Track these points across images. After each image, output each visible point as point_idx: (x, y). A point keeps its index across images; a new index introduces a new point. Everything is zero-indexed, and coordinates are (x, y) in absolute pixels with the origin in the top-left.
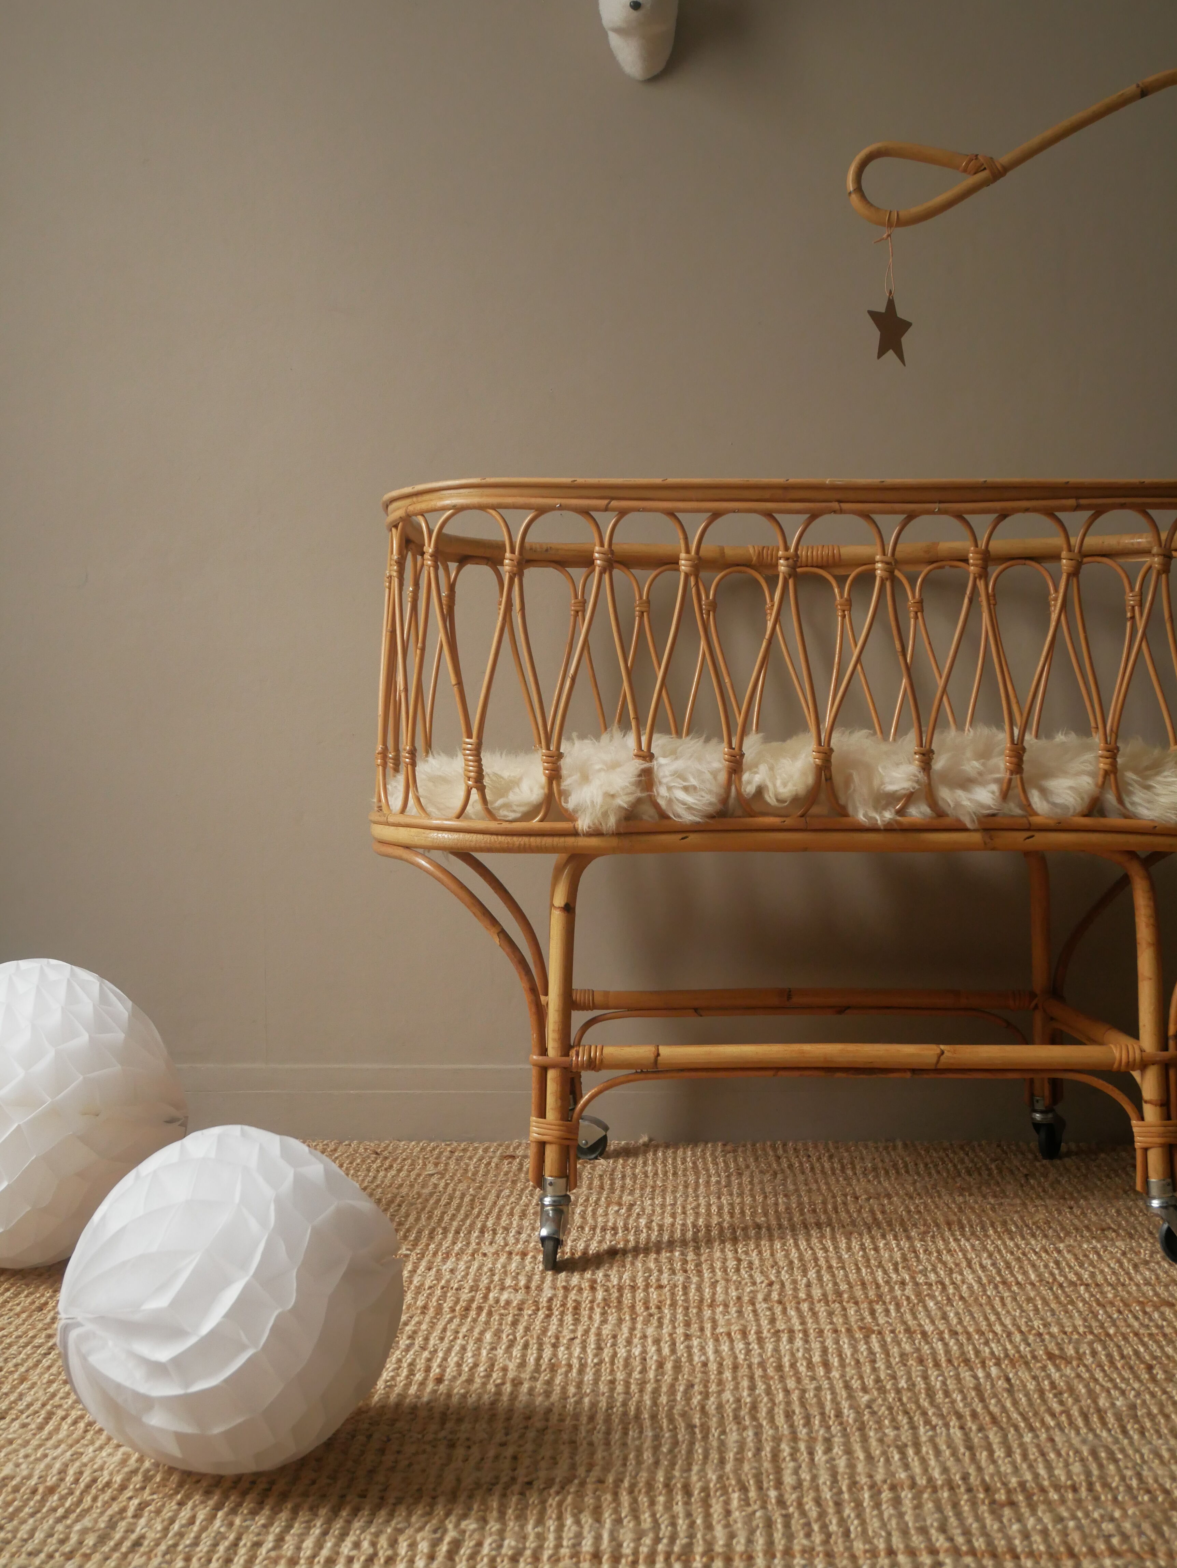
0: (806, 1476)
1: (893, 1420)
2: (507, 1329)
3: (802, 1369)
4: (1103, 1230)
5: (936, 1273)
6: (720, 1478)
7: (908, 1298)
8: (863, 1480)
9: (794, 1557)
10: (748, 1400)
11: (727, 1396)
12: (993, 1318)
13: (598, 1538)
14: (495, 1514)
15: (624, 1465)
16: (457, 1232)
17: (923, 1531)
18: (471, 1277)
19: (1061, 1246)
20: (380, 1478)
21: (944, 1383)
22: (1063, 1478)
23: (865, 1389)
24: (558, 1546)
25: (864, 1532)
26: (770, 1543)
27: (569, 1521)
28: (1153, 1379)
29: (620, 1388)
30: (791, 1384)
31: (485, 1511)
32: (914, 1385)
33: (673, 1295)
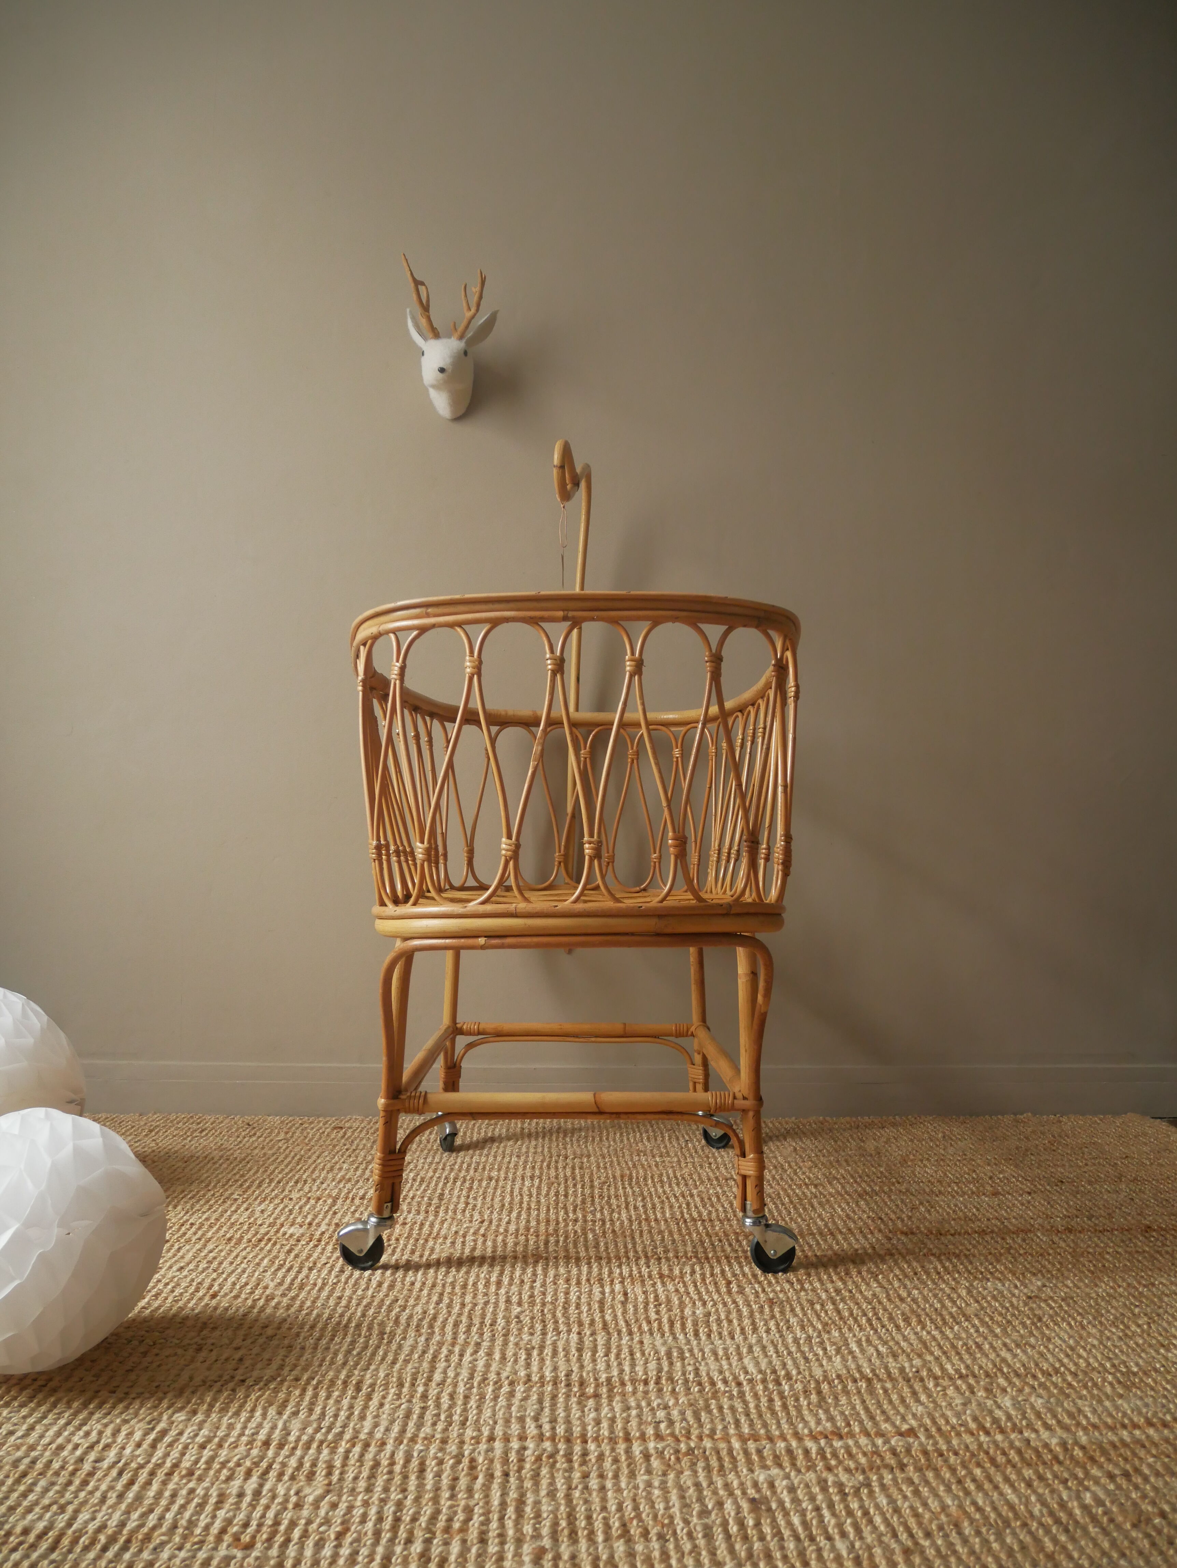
0: (451, 1374)
1: (532, 1327)
2: (282, 1256)
3: (480, 1286)
4: (727, 1180)
5: (602, 1214)
6: (387, 1375)
7: (576, 1232)
8: (492, 1376)
9: (416, 1443)
10: (432, 1312)
11: (419, 1309)
12: (630, 1246)
13: (274, 1428)
14: (205, 1407)
15: (321, 1365)
16: (279, 1182)
17: (521, 1420)
18: (274, 1216)
19: (695, 1192)
20: (133, 1376)
21: (579, 1298)
22: (640, 1373)
23: (520, 1304)
24: (242, 1434)
25: (477, 1421)
26: (403, 1431)
27: (258, 1413)
28: (729, 1292)
29: (344, 1302)
30: (468, 1299)
31: (199, 1405)
32: (556, 1300)
33: (411, 1229)
